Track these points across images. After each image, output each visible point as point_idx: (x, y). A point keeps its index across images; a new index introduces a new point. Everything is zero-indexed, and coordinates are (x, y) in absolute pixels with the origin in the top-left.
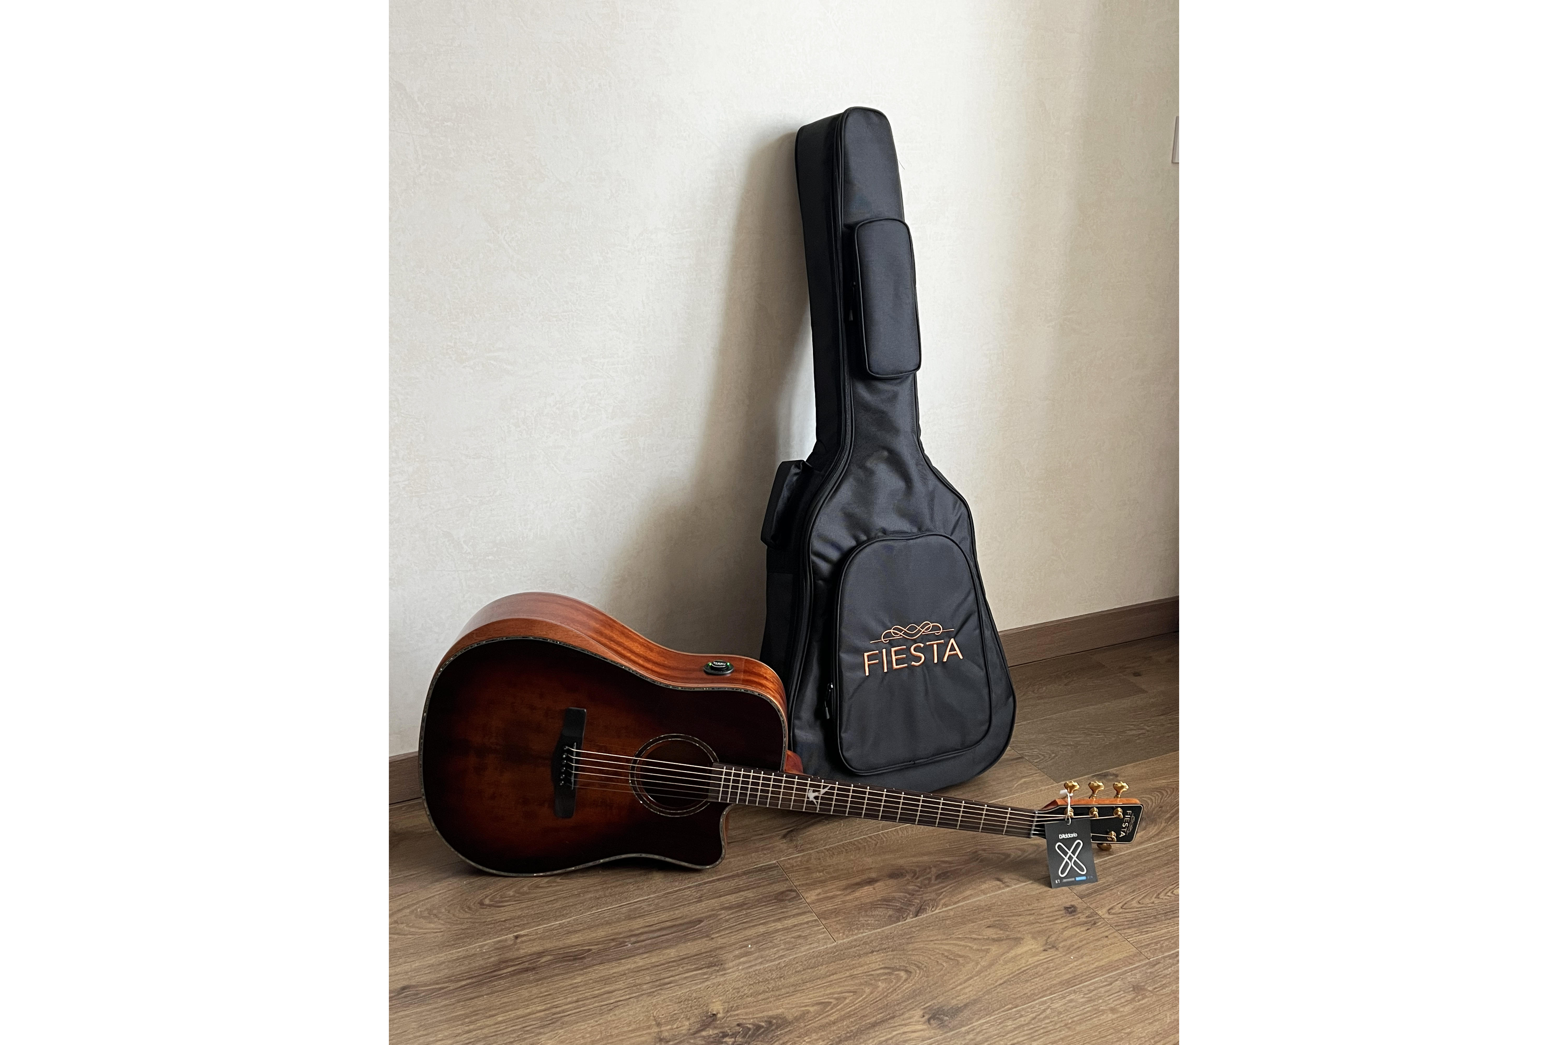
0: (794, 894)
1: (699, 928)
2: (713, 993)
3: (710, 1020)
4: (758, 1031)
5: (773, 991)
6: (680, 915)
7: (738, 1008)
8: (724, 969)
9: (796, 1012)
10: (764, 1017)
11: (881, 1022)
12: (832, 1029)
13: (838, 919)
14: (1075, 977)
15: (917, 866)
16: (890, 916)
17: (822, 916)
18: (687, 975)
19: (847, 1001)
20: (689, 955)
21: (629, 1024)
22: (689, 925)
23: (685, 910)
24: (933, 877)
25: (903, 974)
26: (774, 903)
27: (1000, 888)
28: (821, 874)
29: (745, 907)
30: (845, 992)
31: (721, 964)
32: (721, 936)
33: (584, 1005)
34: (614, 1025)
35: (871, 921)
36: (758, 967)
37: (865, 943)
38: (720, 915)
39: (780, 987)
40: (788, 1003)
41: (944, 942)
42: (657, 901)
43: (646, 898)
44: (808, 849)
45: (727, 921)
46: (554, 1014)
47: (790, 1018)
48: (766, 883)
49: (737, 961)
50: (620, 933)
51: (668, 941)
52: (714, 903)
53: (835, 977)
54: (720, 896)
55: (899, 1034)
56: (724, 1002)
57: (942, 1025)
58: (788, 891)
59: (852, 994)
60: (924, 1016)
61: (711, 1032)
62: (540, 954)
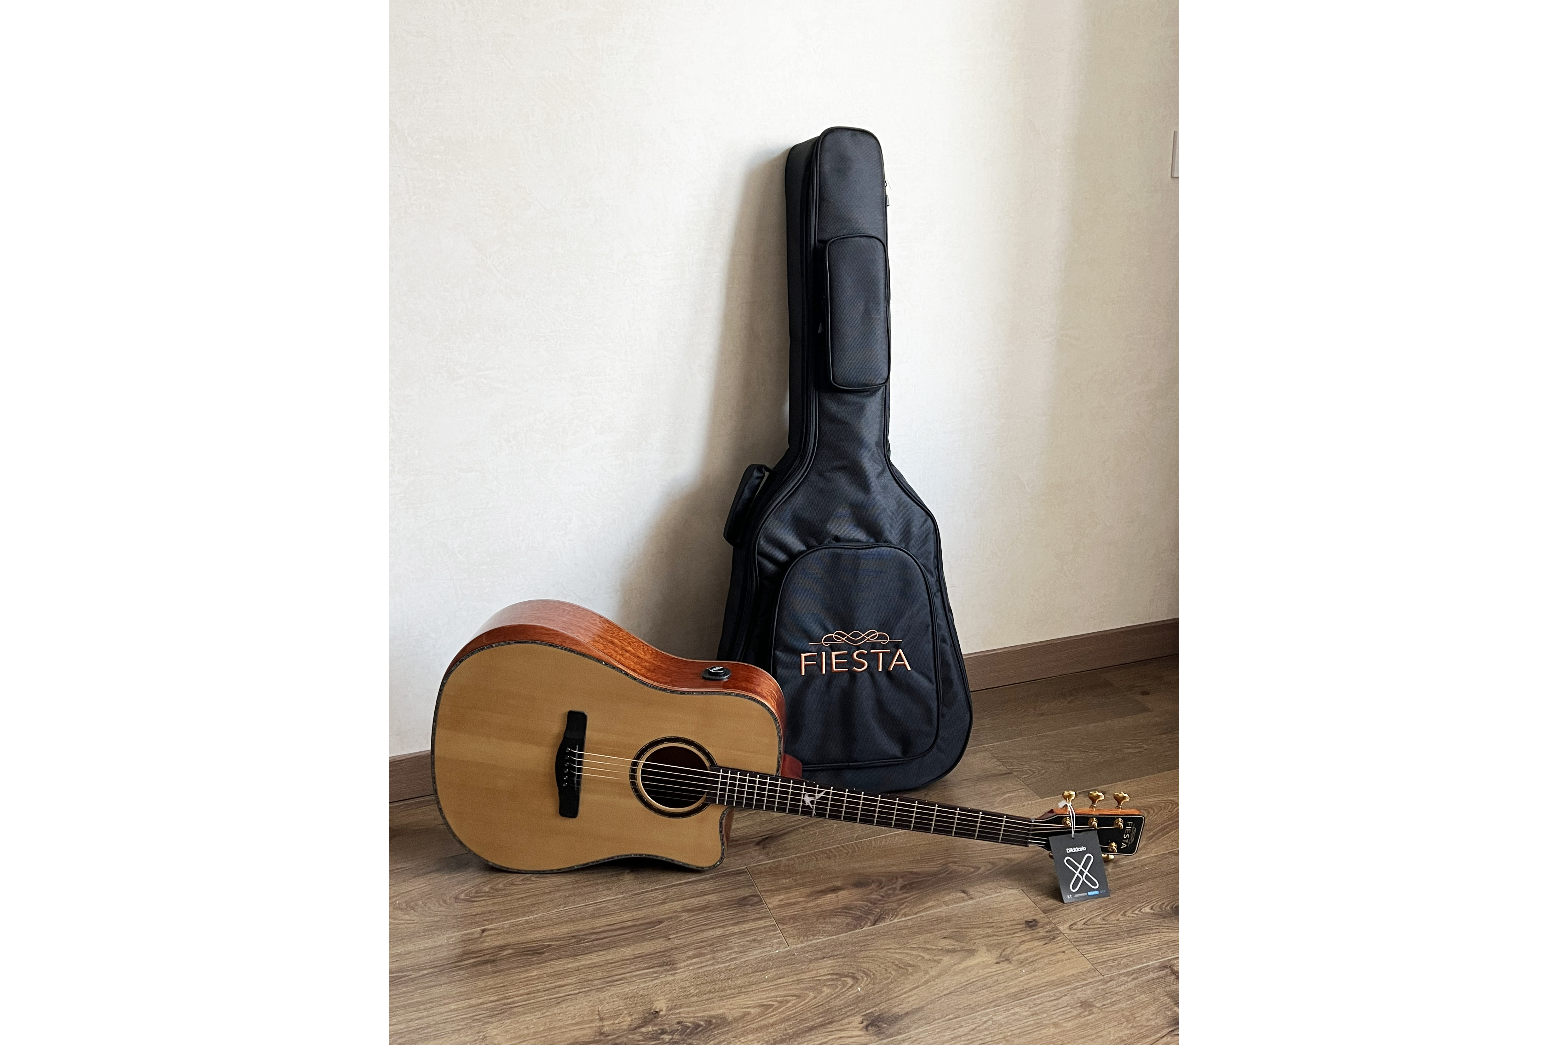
0: (756, 899)
1: (657, 929)
2: (659, 991)
3: (652, 1016)
4: (696, 1029)
5: (718, 991)
6: (642, 916)
7: (681, 1006)
8: (676, 969)
9: (737, 1013)
10: (703, 1016)
11: (819, 1026)
12: (769, 1031)
13: (795, 925)
14: (1022, 991)
15: (883, 876)
16: (848, 924)
17: (781, 921)
18: (638, 973)
19: (790, 1004)
20: (643, 955)
21: (574, 1018)
22: (650, 926)
23: (647, 912)
24: (898, 888)
25: (850, 981)
26: (735, 907)
27: (964, 900)
28: (788, 881)
29: (707, 910)
30: (789, 996)
31: (673, 964)
32: (677, 937)
33: (534, 998)
34: (559, 1018)
35: (829, 928)
36: (707, 969)
37: (818, 949)
38: (681, 916)
39: (727, 988)
40: (731, 1004)
41: (897, 951)
42: (623, 901)
43: (613, 898)
44: (779, 857)
45: (687, 922)
46: (505, 1005)
47: (730, 1018)
48: (731, 888)
49: (689, 962)
50: (582, 931)
51: (626, 939)
52: (678, 905)
53: (782, 981)
54: (684, 899)
55: (834, 1039)
56: (669, 1001)
57: (879, 1032)
58: (751, 896)
59: (795, 998)
60: (862, 1022)
61: (650, 1029)
62: (502, 948)
